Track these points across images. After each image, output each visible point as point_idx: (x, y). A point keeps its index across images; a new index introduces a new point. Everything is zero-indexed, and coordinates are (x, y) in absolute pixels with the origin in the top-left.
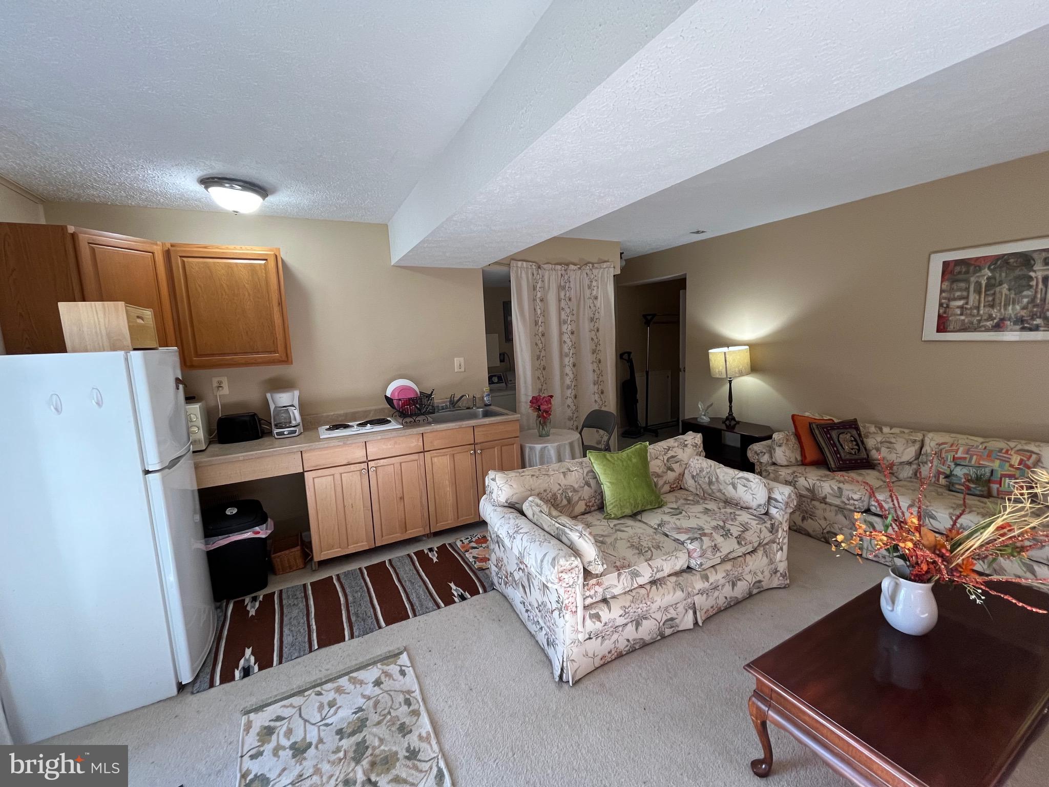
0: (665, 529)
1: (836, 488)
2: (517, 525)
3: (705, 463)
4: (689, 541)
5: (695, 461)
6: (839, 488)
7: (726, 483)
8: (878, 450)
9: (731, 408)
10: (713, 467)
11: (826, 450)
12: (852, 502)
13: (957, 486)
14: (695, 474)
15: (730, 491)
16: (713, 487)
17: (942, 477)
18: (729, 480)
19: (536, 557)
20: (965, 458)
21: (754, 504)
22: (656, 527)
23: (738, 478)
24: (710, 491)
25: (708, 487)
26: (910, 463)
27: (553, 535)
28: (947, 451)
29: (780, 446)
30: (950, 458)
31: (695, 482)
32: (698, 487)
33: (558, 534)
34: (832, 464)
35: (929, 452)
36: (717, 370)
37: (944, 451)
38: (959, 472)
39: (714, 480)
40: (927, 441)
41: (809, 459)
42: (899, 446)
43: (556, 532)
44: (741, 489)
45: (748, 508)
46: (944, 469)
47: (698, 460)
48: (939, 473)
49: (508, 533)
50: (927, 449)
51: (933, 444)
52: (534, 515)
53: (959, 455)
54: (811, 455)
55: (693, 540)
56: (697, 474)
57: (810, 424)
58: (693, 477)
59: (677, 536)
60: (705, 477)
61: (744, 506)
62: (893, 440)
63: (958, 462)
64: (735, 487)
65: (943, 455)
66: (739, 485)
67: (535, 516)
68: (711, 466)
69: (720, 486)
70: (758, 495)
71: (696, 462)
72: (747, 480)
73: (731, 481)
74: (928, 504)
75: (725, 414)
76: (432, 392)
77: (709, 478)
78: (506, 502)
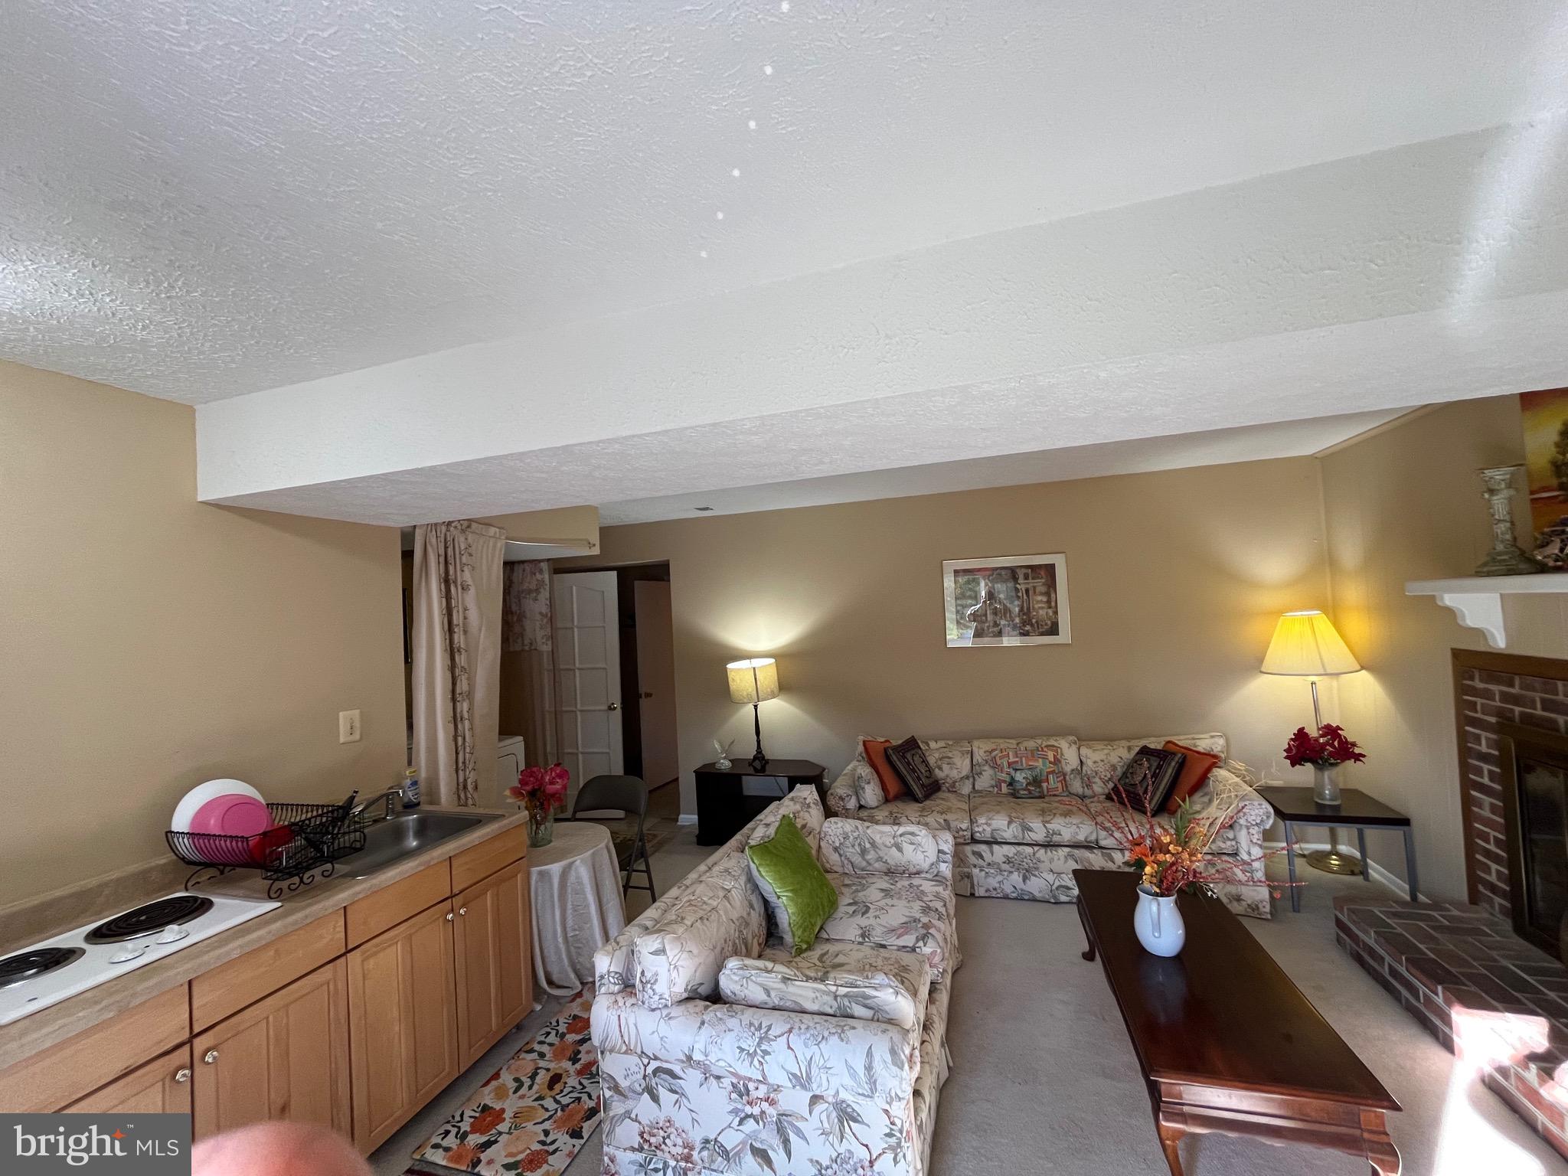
0: (876, 939)
1: (942, 821)
2: (751, 1024)
3: (848, 826)
4: (921, 944)
5: (833, 826)
6: (945, 820)
7: (886, 846)
8: (940, 768)
9: (759, 742)
10: (860, 828)
11: (909, 777)
12: (961, 833)
13: (1022, 792)
14: (838, 845)
15: (893, 857)
16: (868, 857)
17: (1004, 785)
18: (889, 841)
19: (849, 1067)
20: (1017, 762)
21: (925, 866)
22: (861, 940)
23: (901, 835)
24: (864, 864)
25: (860, 859)
26: (967, 777)
27: (831, 1011)
28: (1001, 758)
29: (869, 783)
30: (1005, 764)
31: (840, 855)
32: (846, 862)
33: (839, 1008)
34: (919, 794)
35: (980, 761)
36: (745, 693)
37: (998, 758)
38: (1019, 777)
39: (868, 845)
40: (975, 750)
41: (892, 794)
42: (957, 761)
43: (835, 1005)
44: (908, 849)
45: (918, 873)
46: (1004, 776)
47: (836, 823)
48: (1000, 782)
49: (742, 1050)
50: (977, 758)
51: (981, 752)
52: (767, 992)
53: (1012, 760)
54: (894, 787)
55: (924, 938)
56: (840, 844)
57: (886, 750)
58: (836, 849)
59: (901, 942)
60: (853, 846)
61: (915, 871)
62: (950, 755)
63: (1014, 766)
64: (900, 849)
65: (999, 762)
66: (904, 844)
67: (773, 994)
68: (857, 828)
69: (880, 852)
70: (930, 851)
71: (835, 826)
72: (912, 834)
73: (892, 841)
74: (1022, 816)
75: (752, 752)
76: (352, 798)
77: (860, 844)
78: (685, 990)
